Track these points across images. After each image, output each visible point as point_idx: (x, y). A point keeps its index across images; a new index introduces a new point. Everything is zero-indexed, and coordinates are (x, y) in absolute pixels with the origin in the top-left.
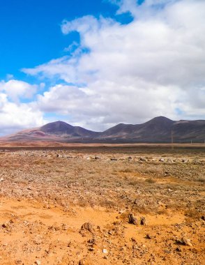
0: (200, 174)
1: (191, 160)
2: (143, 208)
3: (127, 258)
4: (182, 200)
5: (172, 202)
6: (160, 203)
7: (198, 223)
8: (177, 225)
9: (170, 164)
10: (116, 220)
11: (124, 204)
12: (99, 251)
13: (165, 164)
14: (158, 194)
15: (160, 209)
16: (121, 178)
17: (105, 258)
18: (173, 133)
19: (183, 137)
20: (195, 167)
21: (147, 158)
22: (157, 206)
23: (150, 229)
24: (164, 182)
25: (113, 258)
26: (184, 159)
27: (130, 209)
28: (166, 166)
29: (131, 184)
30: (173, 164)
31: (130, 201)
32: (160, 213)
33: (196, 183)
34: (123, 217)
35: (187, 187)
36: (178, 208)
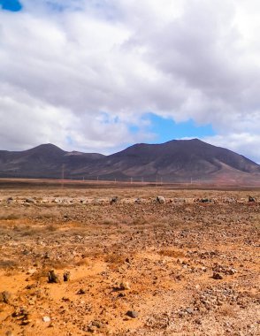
0: (103, 216)
1: (90, 201)
2: (59, 262)
3: (76, 317)
4: (97, 246)
5: (87, 250)
6: (75, 253)
7: (124, 267)
8: (104, 273)
9: (66, 206)
10: (27, 284)
11: (29, 261)
12: (38, 321)
13: (60, 206)
14: (68, 243)
15: (78, 260)
16: (5, 227)
17: (50, 326)
18: (64, 166)
19: (75, 172)
20: (96, 208)
21: (35, 198)
22: (72, 257)
23: (78, 283)
24: (67, 229)
25: (59, 324)
26: (82, 199)
27: (40, 266)
28: (62, 208)
29: (26, 234)
30: (70, 206)
31: (38, 256)
32: (78, 264)
33: (102, 226)
34: (36, 277)
35: (95, 231)
36: (96, 256)
